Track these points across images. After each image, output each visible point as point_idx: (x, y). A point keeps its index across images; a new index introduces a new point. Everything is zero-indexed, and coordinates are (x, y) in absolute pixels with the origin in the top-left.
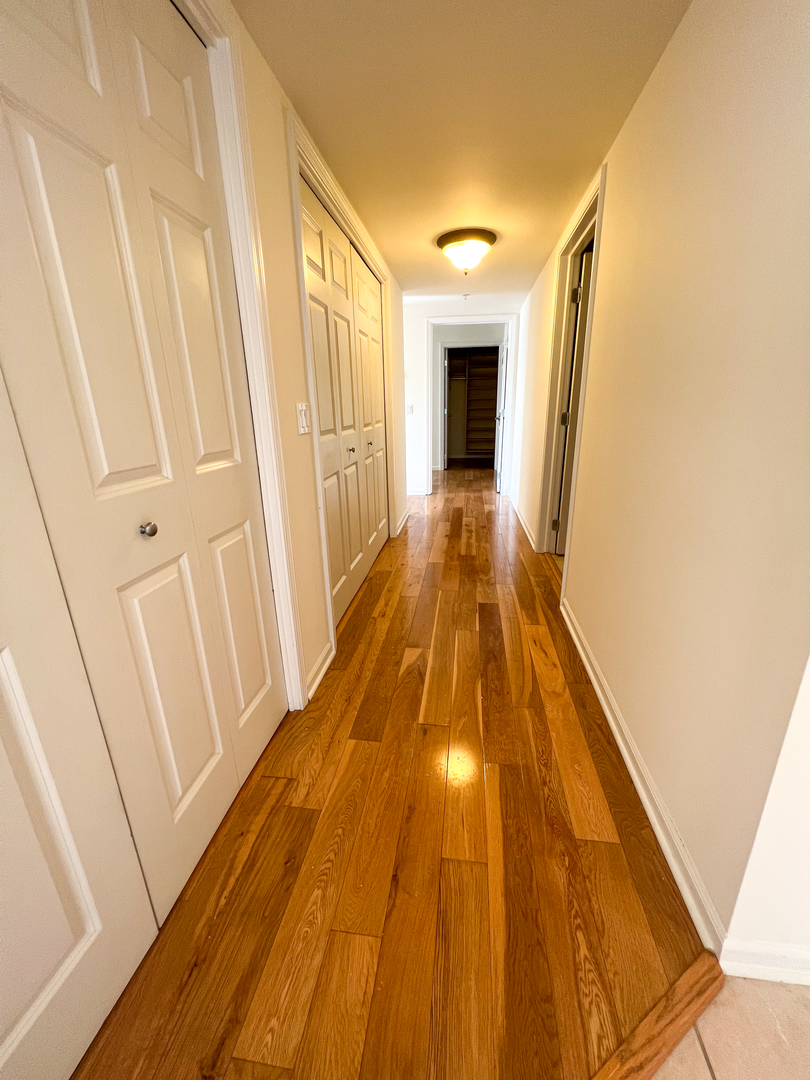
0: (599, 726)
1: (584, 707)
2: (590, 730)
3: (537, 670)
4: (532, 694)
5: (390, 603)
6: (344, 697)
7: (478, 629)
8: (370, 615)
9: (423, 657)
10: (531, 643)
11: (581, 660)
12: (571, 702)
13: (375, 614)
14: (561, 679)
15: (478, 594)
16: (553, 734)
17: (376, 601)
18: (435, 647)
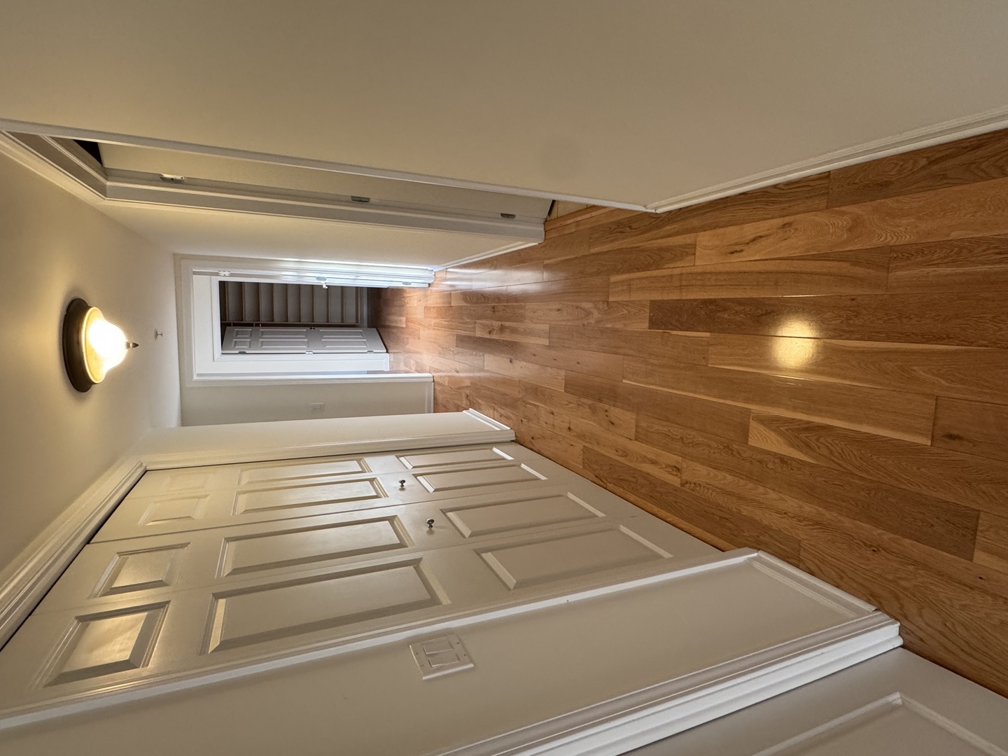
0: (932, 163)
1: (887, 184)
2: (945, 177)
3: (797, 253)
4: (856, 263)
5: (649, 456)
6: (869, 553)
7: (708, 334)
8: (676, 489)
9: (770, 422)
10: (735, 258)
11: (775, 186)
12: (875, 203)
13: (675, 481)
14: (821, 218)
15: (629, 328)
16: (955, 235)
17: (646, 476)
18: (747, 400)
